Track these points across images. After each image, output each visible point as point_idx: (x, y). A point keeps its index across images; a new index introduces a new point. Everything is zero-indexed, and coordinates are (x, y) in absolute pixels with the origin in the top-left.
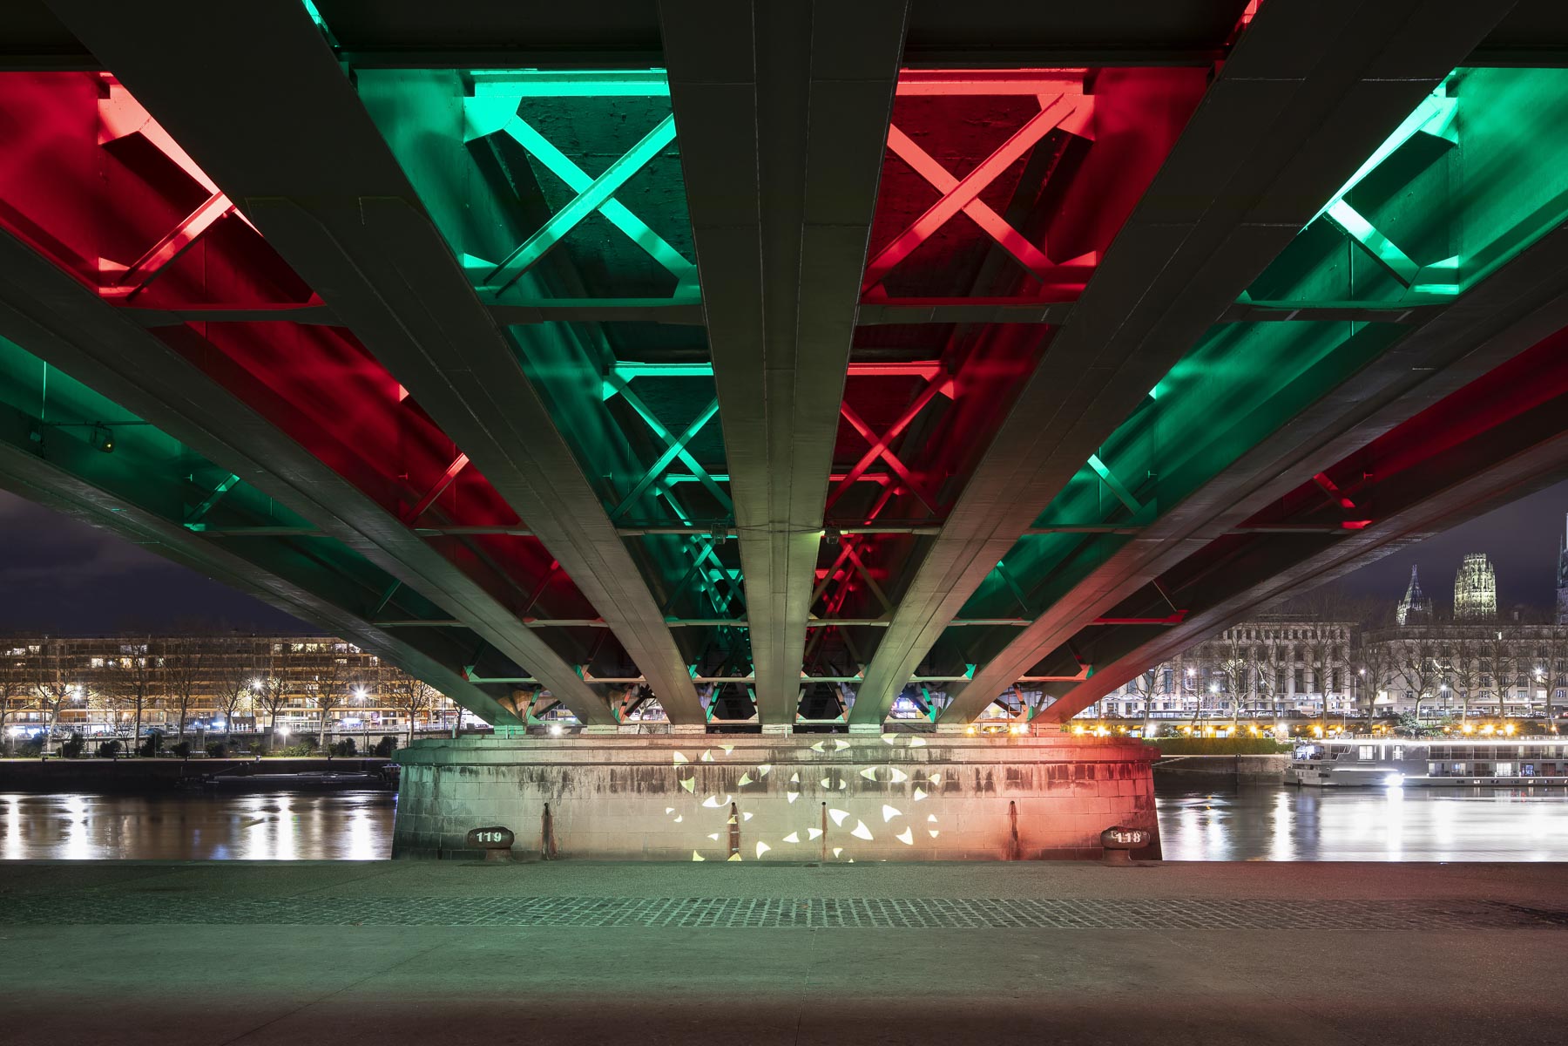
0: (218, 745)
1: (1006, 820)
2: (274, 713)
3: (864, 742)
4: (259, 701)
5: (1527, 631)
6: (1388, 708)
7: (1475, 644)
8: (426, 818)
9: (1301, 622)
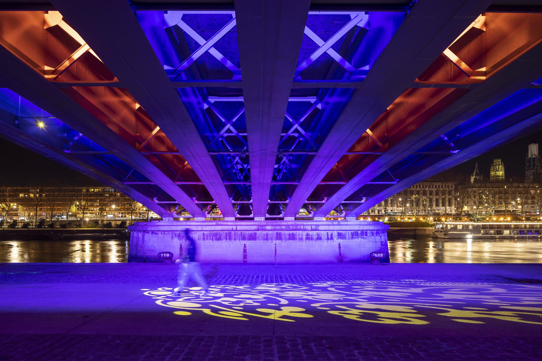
0: (64, 225)
1: (337, 250)
2: (84, 213)
3: (289, 223)
4: (78, 209)
5: (515, 185)
6: (467, 212)
7: (497, 190)
8: (140, 249)
9: (437, 182)
